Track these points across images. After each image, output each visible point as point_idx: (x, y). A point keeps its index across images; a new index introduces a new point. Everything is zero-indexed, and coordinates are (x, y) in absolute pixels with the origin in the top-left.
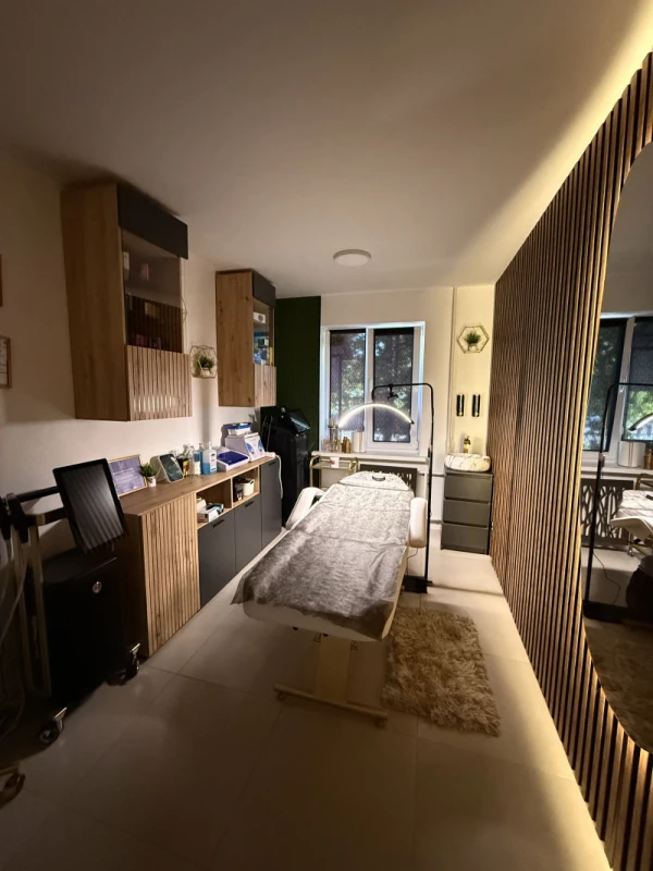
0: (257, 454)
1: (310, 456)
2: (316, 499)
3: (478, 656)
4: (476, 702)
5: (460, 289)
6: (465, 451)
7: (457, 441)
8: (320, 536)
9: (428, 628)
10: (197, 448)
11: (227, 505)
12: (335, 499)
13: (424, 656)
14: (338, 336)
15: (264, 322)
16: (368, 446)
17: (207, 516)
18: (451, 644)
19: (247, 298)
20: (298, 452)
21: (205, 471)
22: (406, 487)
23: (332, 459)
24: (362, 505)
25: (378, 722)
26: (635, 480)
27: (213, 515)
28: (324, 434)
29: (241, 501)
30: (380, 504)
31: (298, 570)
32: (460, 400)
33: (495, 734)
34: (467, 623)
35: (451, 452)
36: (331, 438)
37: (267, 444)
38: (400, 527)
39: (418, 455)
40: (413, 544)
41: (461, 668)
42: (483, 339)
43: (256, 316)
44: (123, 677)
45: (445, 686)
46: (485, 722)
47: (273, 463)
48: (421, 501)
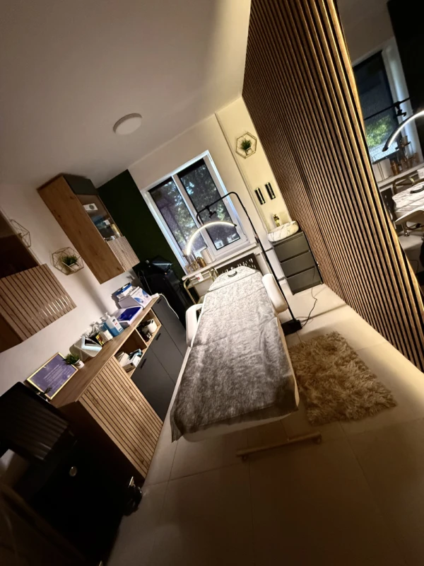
0: (146, 301)
1: (182, 282)
2: (198, 313)
3: (354, 356)
4: (371, 390)
5: (220, 112)
6: (278, 225)
7: (270, 222)
8: (214, 341)
9: (313, 354)
10: (100, 322)
11: (143, 347)
12: (211, 306)
13: (320, 375)
14: (156, 192)
15: (96, 209)
16: (216, 255)
17: (132, 364)
18: (333, 357)
19: (71, 198)
20: (172, 284)
21: (115, 334)
22: (254, 271)
23: (197, 276)
24: (231, 299)
25: (316, 440)
26: (391, 186)
27: (136, 360)
28: (183, 263)
29: (151, 338)
30: (242, 292)
31: (210, 382)
32: (258, 193)
33: (394, 405)
34: (335, 336)
35: (269, 232)
36: (189, 263)
37: (149, 290)
38: (264, 304)
39: (249, 244)
40: (279, 310)
41: (347, 369)
42: (253, 141)
43: (87, 208)
44: (134, 504)
45: (345, 389)
46: (383, 401)
47: (159, 301)
48: (269, 276)
